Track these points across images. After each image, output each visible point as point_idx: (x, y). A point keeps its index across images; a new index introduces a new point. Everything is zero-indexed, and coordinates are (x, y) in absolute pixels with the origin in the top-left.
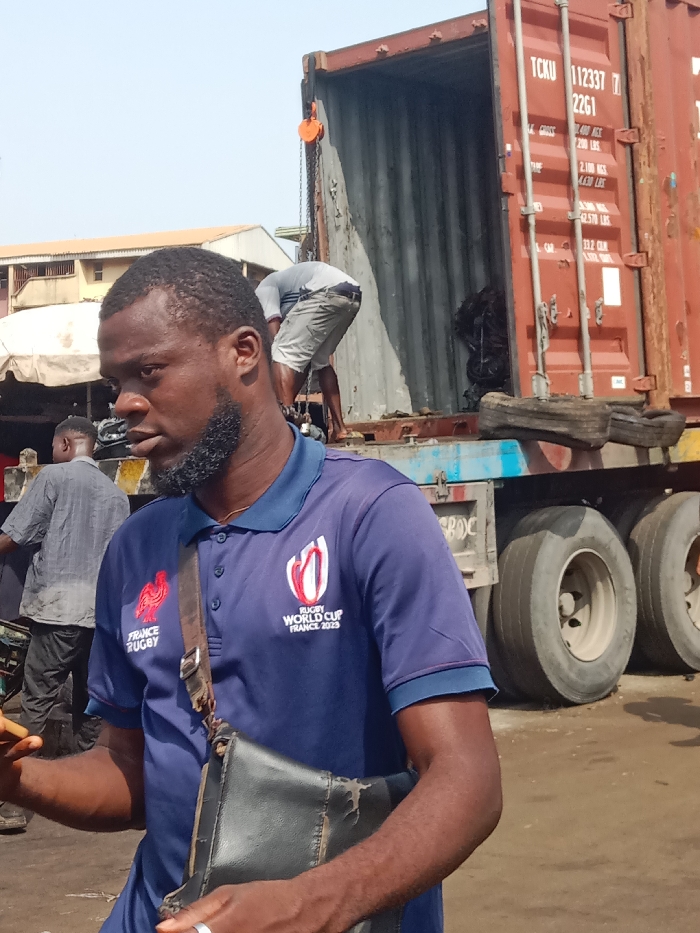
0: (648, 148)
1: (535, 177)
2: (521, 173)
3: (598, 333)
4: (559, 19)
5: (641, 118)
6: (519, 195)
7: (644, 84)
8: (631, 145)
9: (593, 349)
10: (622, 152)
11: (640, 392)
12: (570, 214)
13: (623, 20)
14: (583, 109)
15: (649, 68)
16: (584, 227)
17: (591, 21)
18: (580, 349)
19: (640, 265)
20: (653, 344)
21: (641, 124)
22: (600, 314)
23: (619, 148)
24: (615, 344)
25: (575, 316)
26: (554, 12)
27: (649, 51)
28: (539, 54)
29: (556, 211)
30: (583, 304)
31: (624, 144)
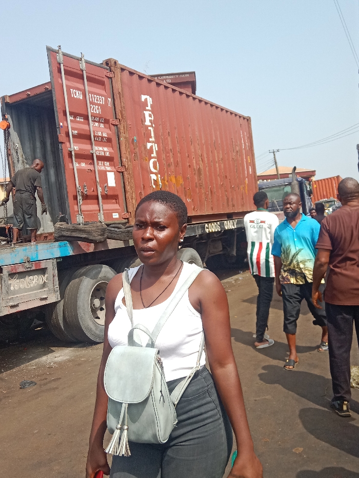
0: (124, 127)
1: (74, 136)
2: (67, 134)
4: (83, 75)
5: (120, 115)
6: (68, 144)
7: (121, 102)
8: (117, 125)
9: (103, 203)
10: (113, 128)
11: (125, 219)
13: (111, 78)
14: (96, 111)
15: (123, 96)
16: (98, 156)
17: (97, 77)
18: (98, 204)
19: (123, 171)
20: (130, 200)
21: (120, 118)
22: (106, 190)
23: (112, 126)
24: (114, 201)
25: (95, 191)
26: (80, 72)
27: (122, 90)
28: (74, 88)
29: (85, 150)
30: (99, 186)
31: (114, 125)
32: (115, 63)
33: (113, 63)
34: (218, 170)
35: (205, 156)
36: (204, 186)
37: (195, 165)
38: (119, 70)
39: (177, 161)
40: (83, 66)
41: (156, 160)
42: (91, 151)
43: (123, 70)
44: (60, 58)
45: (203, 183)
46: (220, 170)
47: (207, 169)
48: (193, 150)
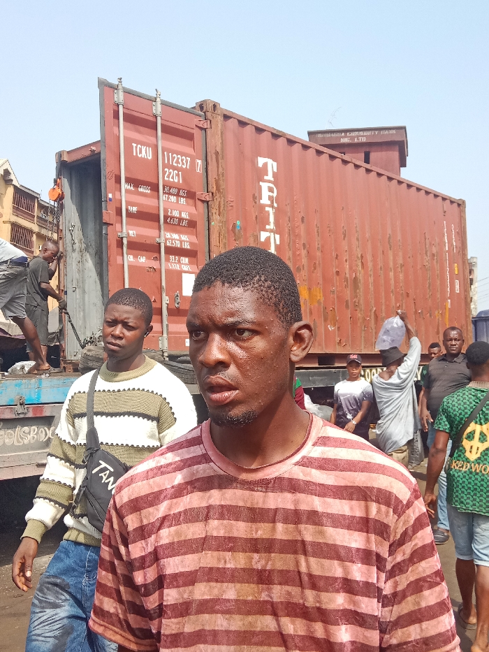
0: (219, 204)
2: (118, 212)
3: (176, 313)
4: (156, 123)
5: (215, 187)
6: (118, 226)
7: (218, 168)
8: (208, 202)
9: (170, 321)
13: (205, 129)
14: (173, 178)
15: (223, 158)
17: (181, 128)
18: (162, 322)
21: (214, 191)
22: (177, 301)
25: (158, 301)
26: (152, 119)
27: (222, 149)
28: (138, 142)
29: (147, 237)
30: (164, 295)
31: (203, 201)
32: (215, 106)
33: (211, 105)
34: (392, 282)
35: (369, 258)
36: (363, 307)
37: (347, 271)
38: (220, 118)
39: (315, 264)
40: (158, 109)
42: (158, 239)
43: (227, 117)
44: (120, 97)
45: (362, 302)
46: (396, 282)
47: (371, 280)
48: (346, 248)
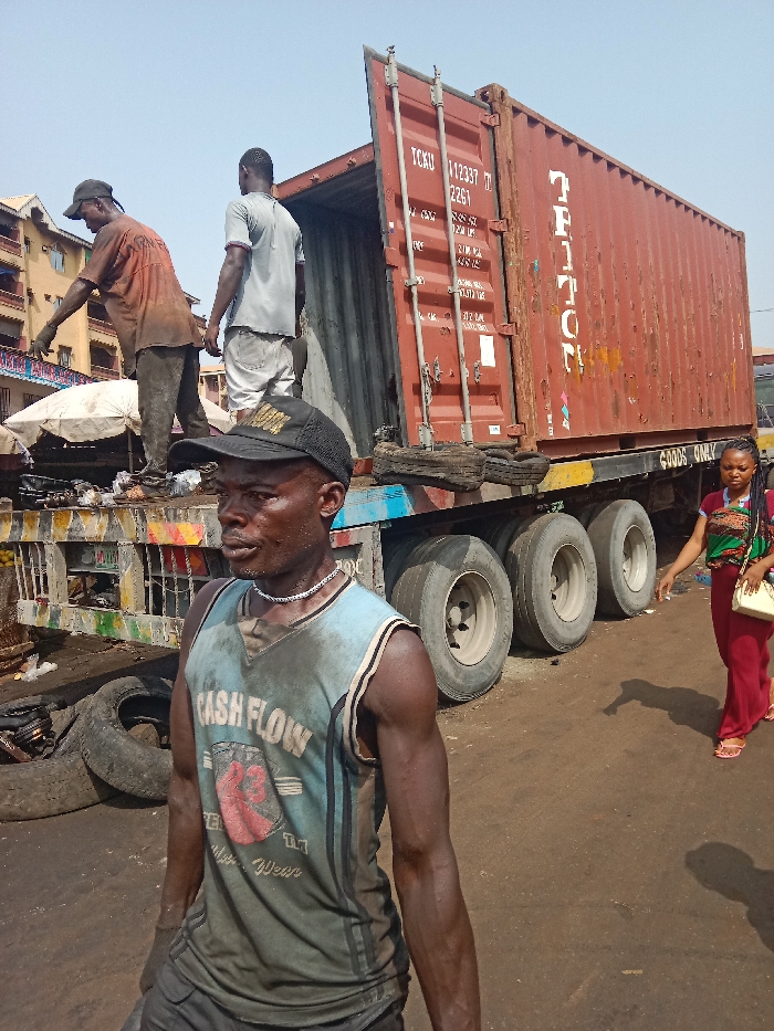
0: (516, 237)
1: (417, 254)
2: (403, 249)
3: (477, 390)
4: (436, 118)
5: (509, 212)
6: (404, 270)
7: (511, 184)
8: (501, 233)
9: (472, 403)
10: (494, 239)
11: (513, 437)
12: (449, 288)
13: (493, 128)
14: (460, 198)
15: (515, 169)
16: (462, 300)
17: (464, 125)
18: (462, 404)
19: (510, 333)
20: (522, 397)
22: (478, 374)
23: (491, 235)
24: (492, 398)
25: (457, 375)
26: (431, 111)
27: (514, 156)
28: (417, 146)
29: (438, 285)
30: (463, 366)
31: (496, 233)
32: (502, 93)
33: (499, 92)
34: (686, 338)
35: (664, 307)
36: (660, 372)
37: (645, 325)
38: (509, 112)
39: (614, 317)
40: (437, 96)
41: (574, 312)
43: (516, 111)
44: (393, 76)
45: (660, 365)
46: (690, 338)
47: (667, 336)
48: (643, 295)
